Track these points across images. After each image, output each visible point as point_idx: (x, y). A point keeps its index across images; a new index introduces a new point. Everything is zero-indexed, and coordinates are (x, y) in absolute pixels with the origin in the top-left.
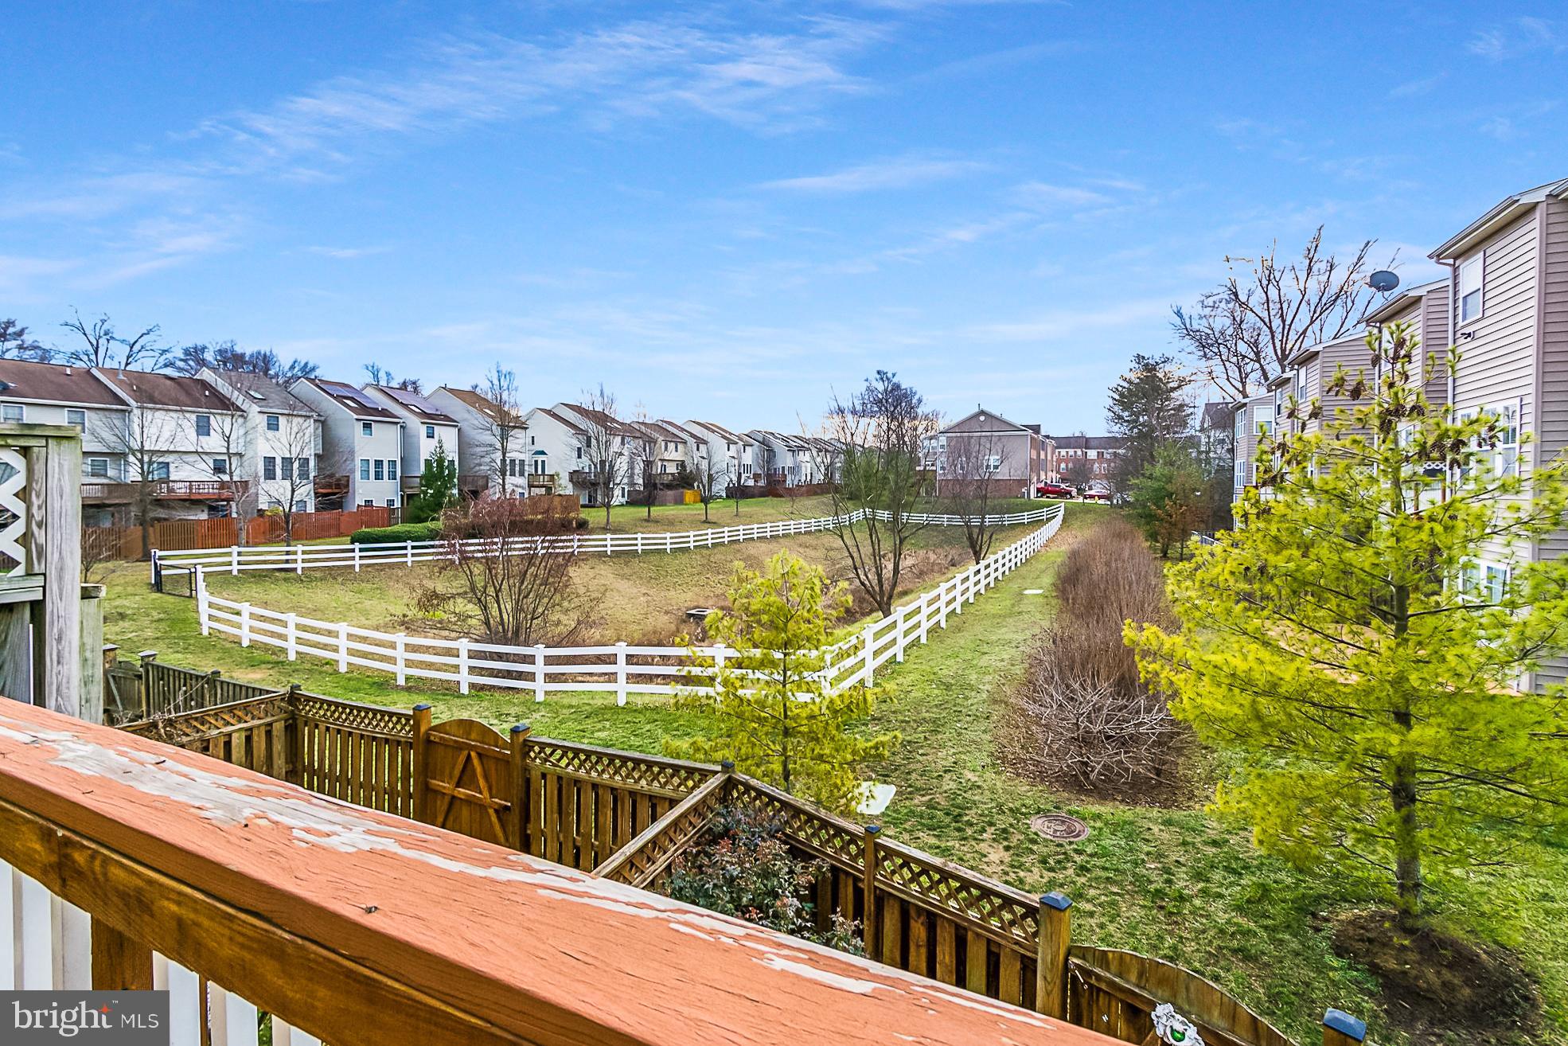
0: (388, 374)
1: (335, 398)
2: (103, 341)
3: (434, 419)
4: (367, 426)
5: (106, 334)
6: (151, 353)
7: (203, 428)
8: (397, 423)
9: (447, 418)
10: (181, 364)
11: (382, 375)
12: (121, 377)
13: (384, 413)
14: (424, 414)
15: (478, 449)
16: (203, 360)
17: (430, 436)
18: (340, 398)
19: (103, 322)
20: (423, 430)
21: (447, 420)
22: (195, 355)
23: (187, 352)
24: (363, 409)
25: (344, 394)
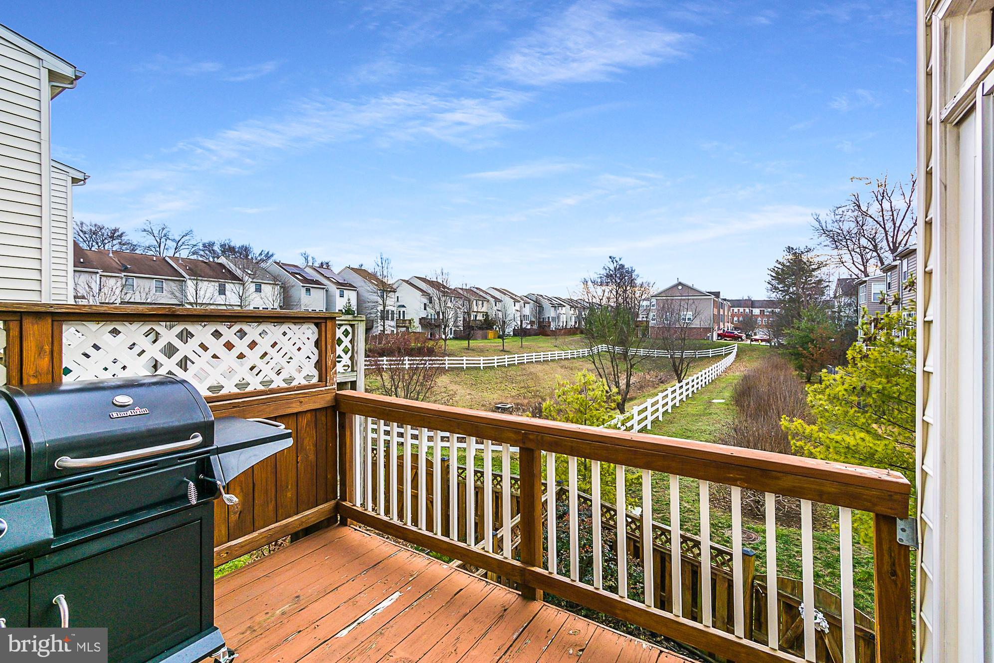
0: (313, 258)
1: (290, 274)
2: (163, 240)
3: (344, 286)
4: (308, 290)
5: (165, 236)
6: (187, 247)
7: (222, 291)
8: (324, 288)
9: (351, 285)
10: (202, 253)
11: (310, 259)
12: (180, 262)
13: (317, 282)
14: (338, 283)
15: (370, 304)
16: (213, 250)
17: (342, 296)
18: (293, 274)
19: (163, 229)
20: (338, 292)
21: (351, 287)
22: (209, 246)
23: (204, 245)
24: (306, 280)
25: (295, 271)
